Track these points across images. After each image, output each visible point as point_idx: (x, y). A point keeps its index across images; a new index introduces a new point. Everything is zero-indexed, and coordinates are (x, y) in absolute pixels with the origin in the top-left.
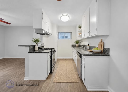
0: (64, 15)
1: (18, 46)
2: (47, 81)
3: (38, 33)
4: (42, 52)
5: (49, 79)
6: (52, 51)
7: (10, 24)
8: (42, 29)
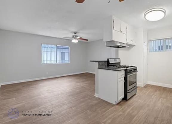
0: (150, 11)
1: (90, 61)
2: (117, 106)
3: (110, 47)
4: (116, 70)
5: (120, 105)
6: (126, 69)
7: (87, 40)
8: (114, 41)
